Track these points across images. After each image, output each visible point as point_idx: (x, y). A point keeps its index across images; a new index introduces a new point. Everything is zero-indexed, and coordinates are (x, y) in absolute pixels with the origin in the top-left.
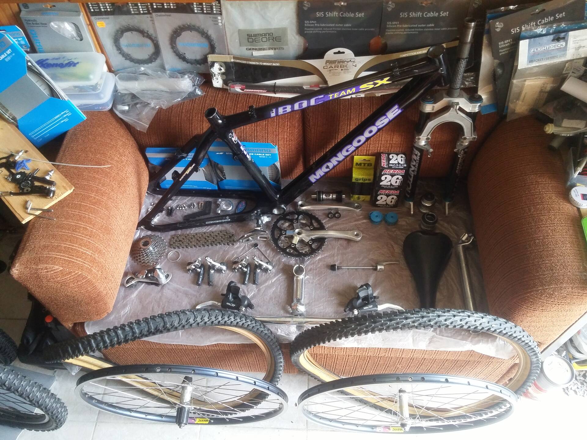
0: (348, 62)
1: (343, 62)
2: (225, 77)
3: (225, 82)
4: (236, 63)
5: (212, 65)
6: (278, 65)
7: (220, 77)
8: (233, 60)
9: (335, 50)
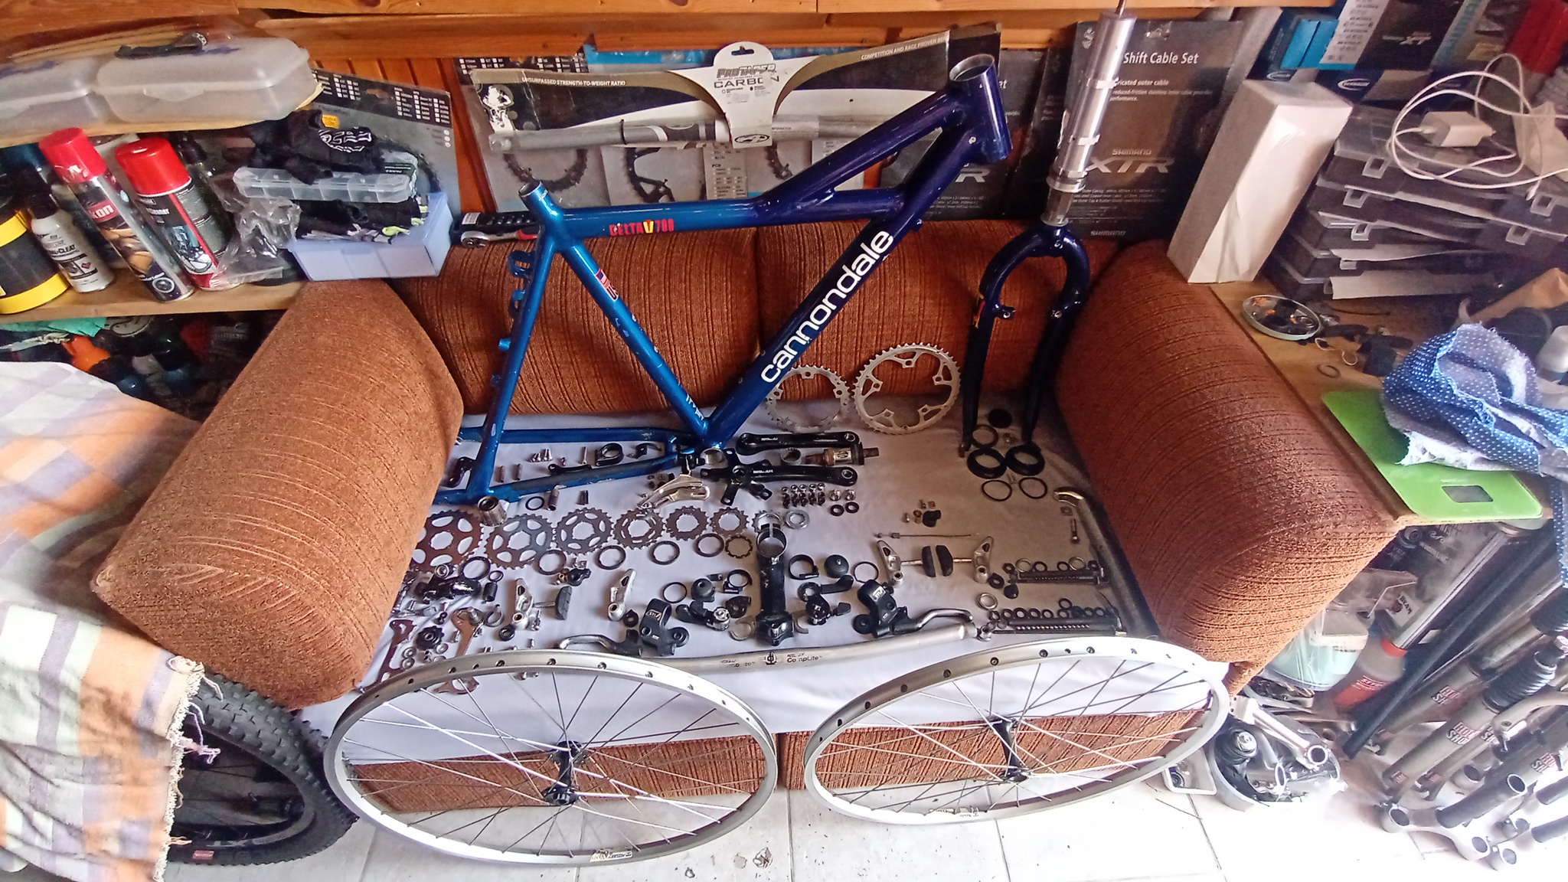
0: (761, 71)
1: (752, 71)
2: (515, 115)
3: (517, 124)
4: (533, 85)
5: (484, 92)
6: (622, 83)
7: (504, 116)
8: (525, 80)
9: (736, 47)
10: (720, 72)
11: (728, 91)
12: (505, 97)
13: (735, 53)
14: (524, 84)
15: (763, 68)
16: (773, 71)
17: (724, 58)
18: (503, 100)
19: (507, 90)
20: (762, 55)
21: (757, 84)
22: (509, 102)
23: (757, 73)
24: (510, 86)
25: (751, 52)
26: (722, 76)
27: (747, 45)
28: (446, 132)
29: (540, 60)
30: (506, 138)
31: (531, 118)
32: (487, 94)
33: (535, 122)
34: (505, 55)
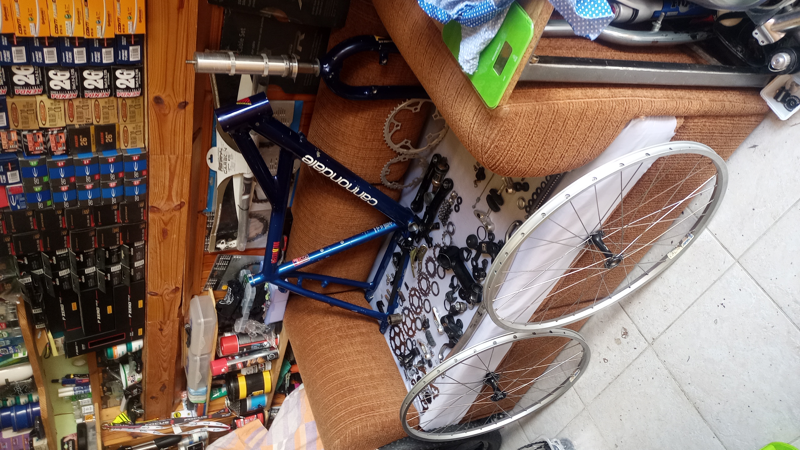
1: (221, 158)
2: (230, 239)
3: (234, 238)
4: (217, 232)
5: (219, 249)
6: (220, 205)
7: (230, 243)
8: (215, 234)
9: (208, 161)
10: (220, 169)
11: (229, 169)
12: (222, 242)
13: (212, 162)
14: (217, 235)
15: (220, 154)
16: (221, 149)
17: (214, 166)
18: (223, 243)
19: (218, 241)
20: (214, 151)
21: (227, 157)
22: (224, 241)
23: (222, 156)
24: (217, 240)
25: (211, 156)
26: (222, 170)
27: (208, 156)
28: (235, 257)
29: (208, 226)
30: (239, 244)
31: (233, 233)
32: (219, 248)
33: (235, 232)
34: (204, 236)
